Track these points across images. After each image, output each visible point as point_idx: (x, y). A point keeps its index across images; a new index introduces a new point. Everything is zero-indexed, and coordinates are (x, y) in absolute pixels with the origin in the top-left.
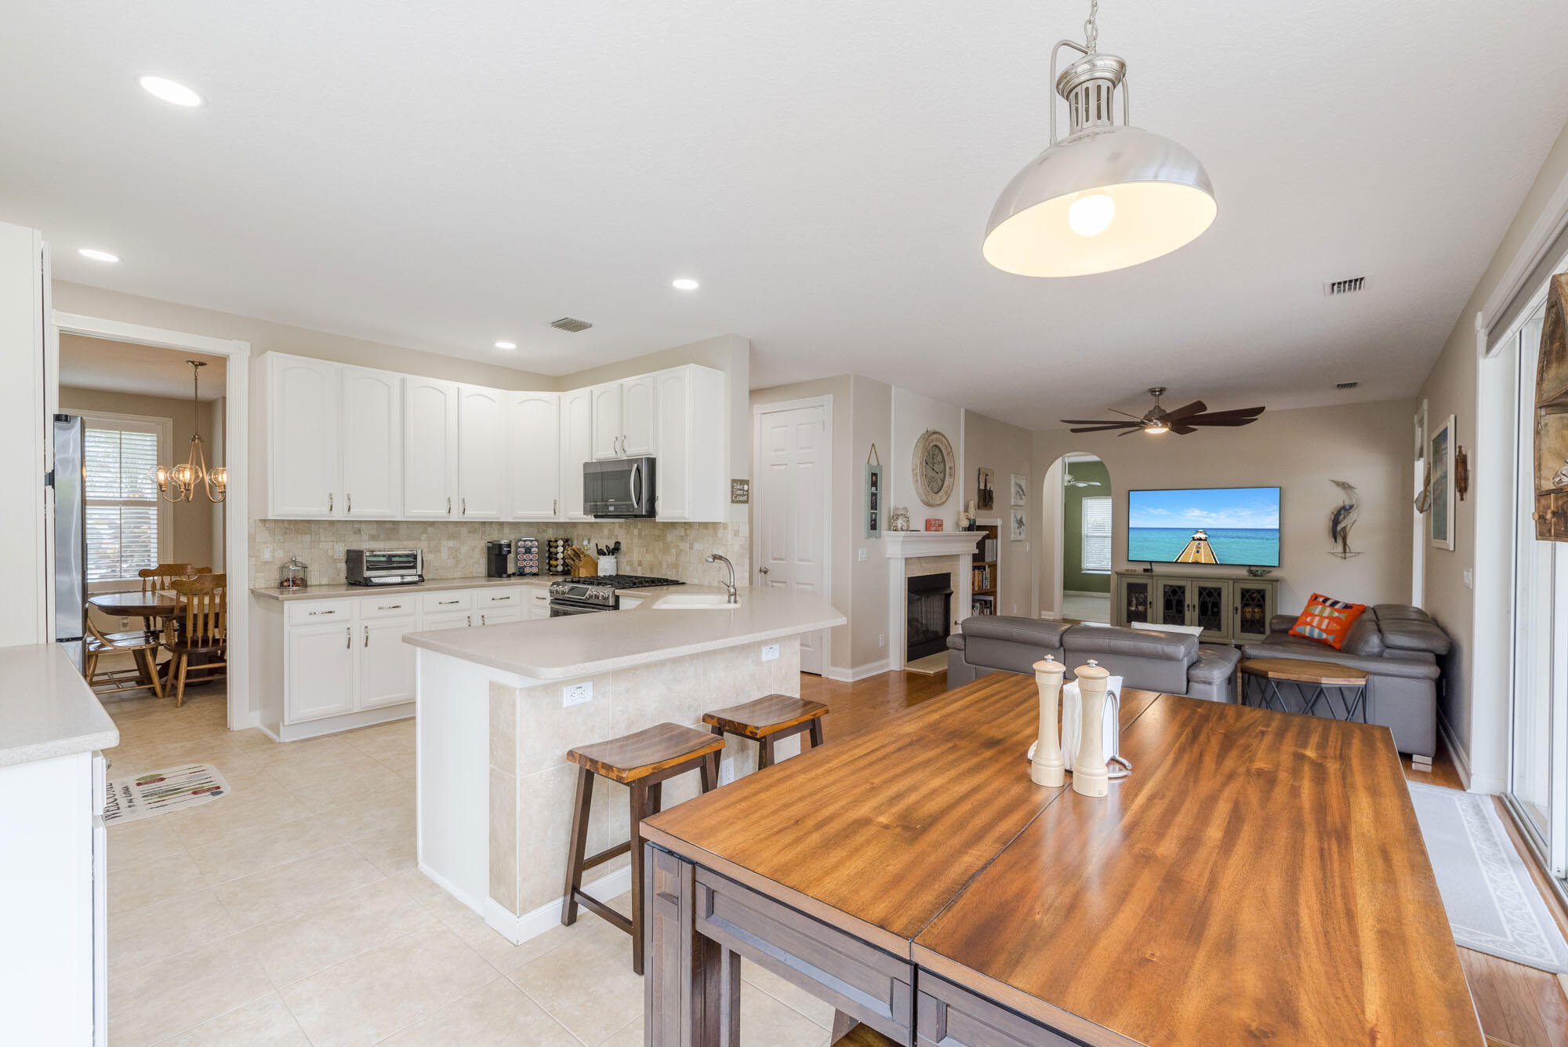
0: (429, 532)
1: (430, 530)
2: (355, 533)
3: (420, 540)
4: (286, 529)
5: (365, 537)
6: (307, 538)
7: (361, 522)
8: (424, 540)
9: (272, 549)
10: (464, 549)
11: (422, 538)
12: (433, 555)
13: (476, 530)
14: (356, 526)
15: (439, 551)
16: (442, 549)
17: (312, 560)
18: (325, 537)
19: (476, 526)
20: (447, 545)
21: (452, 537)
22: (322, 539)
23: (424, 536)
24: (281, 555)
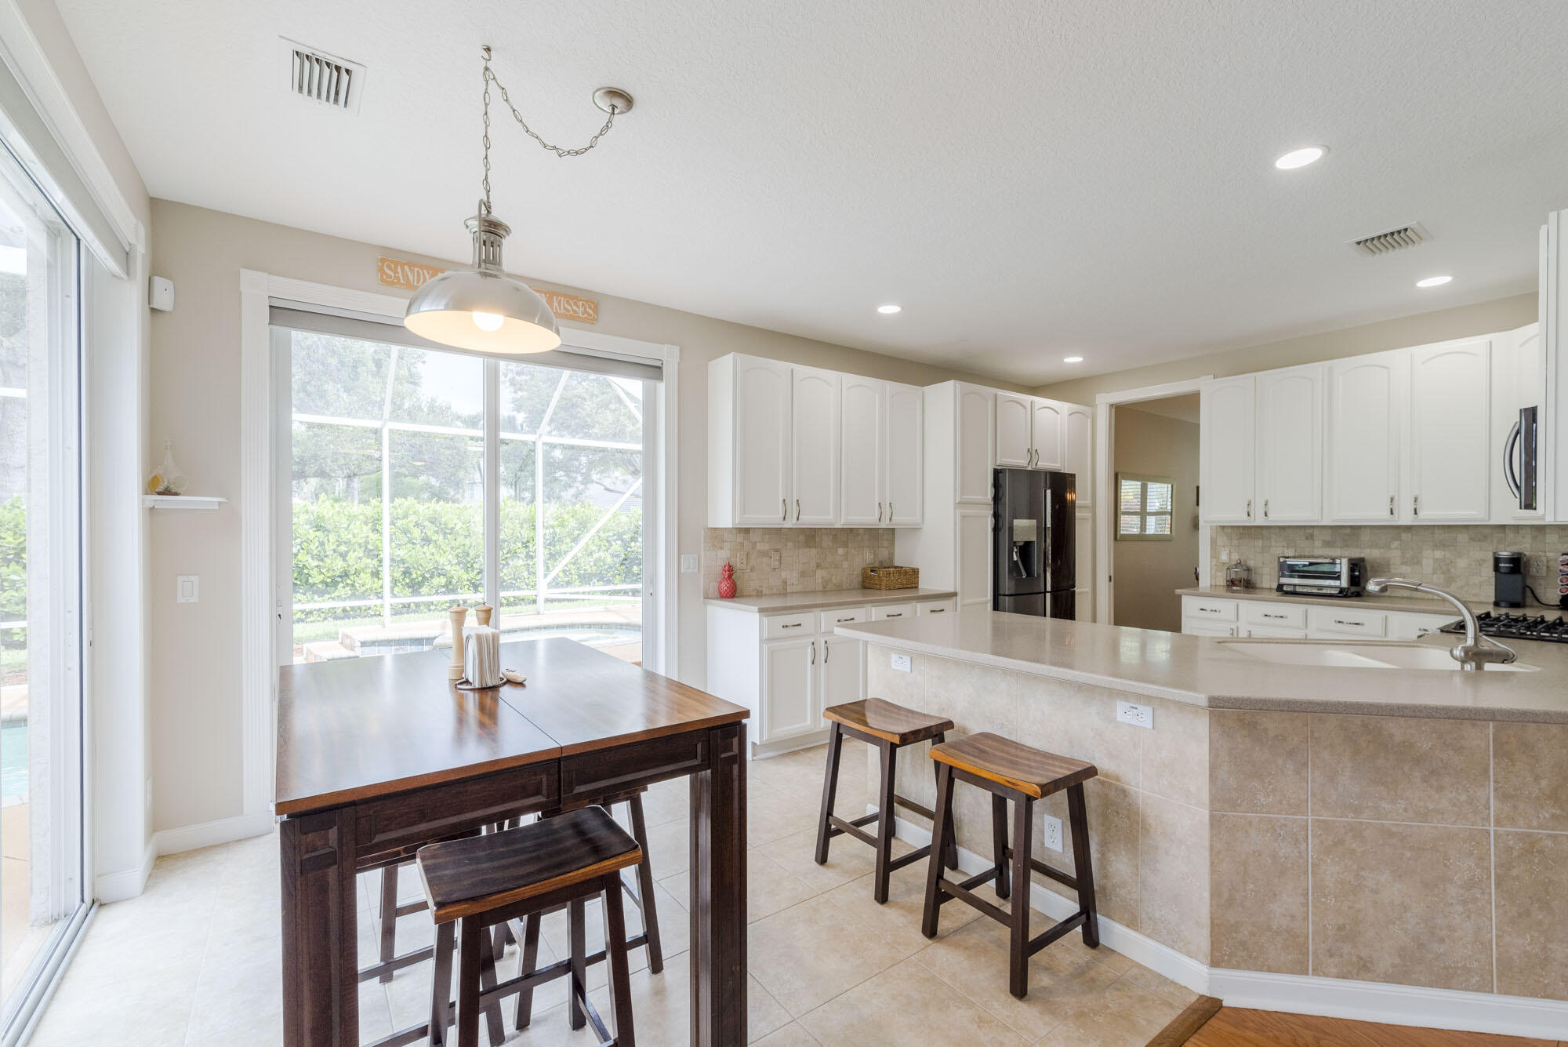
0: (1403, 538)
1: (1405, 536)
2: (1307, 538)
3: (1390, 548)
4: (1240, 534)
5: (1318, 543)
6: (1259, 543)
7: (1313, 527)
8: (1396, 548)
9: (1228, 552)
10: (1462, 563)
11: (1393, 546)
12: (1409, 568)
13: (1485, 537)
14: (1309, 531)
15: (1419, 563)
16: (1424, 561)
17: (1263, 564)
18: (1276, 542)
19: (1486, 531)
20: (1431, 557)
21: (1441, 545)
22: (1273, 543)
23: (1396, 544)
24: (1235, 557)
